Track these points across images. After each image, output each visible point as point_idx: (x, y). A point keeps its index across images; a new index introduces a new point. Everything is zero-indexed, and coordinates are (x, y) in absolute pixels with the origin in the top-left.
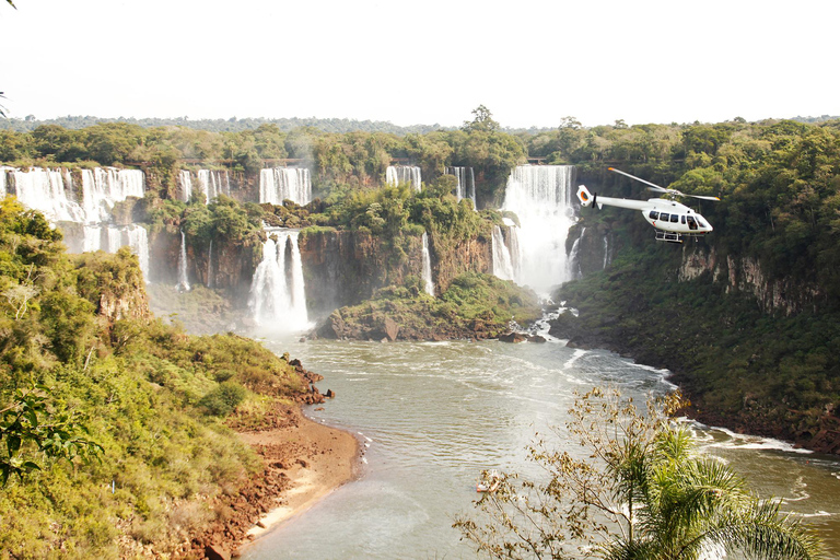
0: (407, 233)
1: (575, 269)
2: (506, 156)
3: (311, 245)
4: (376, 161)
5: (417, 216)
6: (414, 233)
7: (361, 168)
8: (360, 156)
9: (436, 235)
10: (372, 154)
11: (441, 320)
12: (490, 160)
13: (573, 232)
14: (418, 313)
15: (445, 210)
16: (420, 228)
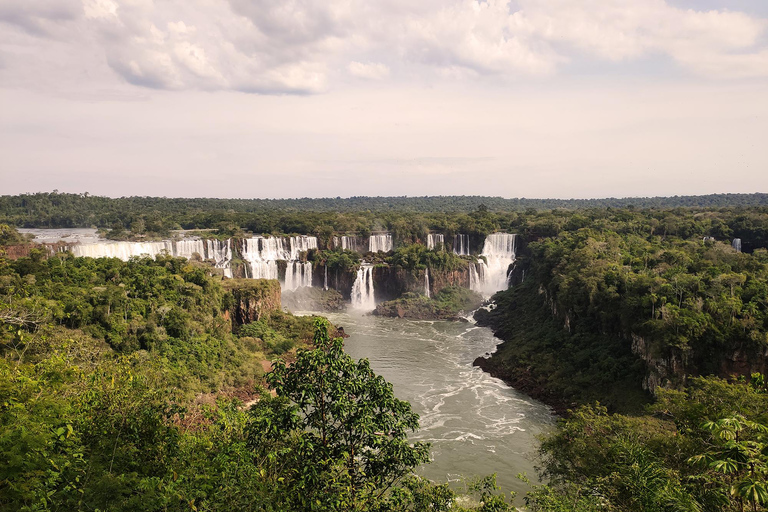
0: (418, 269)
1: (510, 284)
2: (484, 230)
3: (378, 272)
4: (422, 232)
5: (423, 261)
6: (421, 268)
7: (416, 236)
8: (415, 230)
9: (432, 269)
10: (421, 229)
11: (426, 309)
12: (475, 232)
13: (511, 267)
14: (417, 305)
15: (436, 258)
16: (424, 266)
